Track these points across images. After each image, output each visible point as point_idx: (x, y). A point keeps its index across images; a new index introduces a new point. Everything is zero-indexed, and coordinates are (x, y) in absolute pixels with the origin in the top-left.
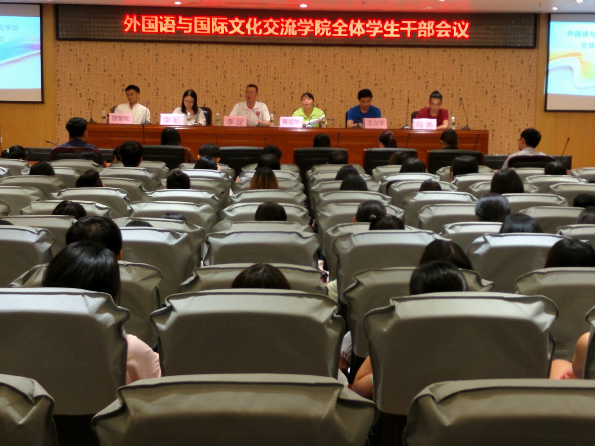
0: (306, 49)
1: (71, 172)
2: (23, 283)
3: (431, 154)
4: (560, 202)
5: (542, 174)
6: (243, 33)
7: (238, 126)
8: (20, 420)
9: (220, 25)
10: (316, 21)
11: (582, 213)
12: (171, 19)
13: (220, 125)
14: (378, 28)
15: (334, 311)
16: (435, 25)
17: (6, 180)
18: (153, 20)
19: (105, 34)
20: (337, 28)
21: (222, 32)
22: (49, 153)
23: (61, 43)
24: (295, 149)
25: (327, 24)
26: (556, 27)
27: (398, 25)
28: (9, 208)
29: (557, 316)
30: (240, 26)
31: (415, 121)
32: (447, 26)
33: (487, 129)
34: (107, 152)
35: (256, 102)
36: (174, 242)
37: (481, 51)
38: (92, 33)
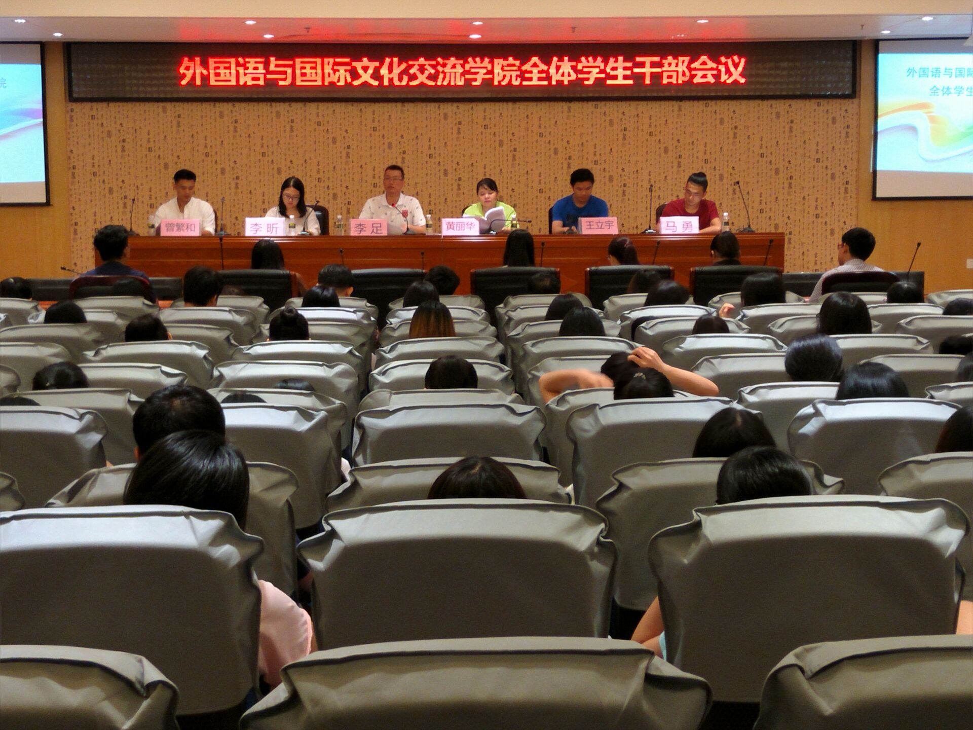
0: (480, 107)
1: (109, 318)
2: (69, 500)
3: (696, 273)
4: (920, 347)
5: (884, 302)
6: (376, 83)
7: (373, 234)
8: (123, 724)
9: (338, 71)
10: (496, 61)
11: (961, 363)
12: (256, 62)
13: (343, 234)
14: (597, 70)
15: (601, 532)
16: (691, 62)
17: (6, 332)
18: (227, 65)
19: (149, 89)
20: (531, 72)
21: (342, 83)
22: (67, 287)
23: (77, 107)
24: (473, 270)
25: (514, 65)
26: (887, 62)
27: (629, 65)
28: (18, 379)
29: (967, 531)
30: (370, 71)
31: (663, 220)
32: (711, 64)
33: (780, 231)
34: (163, 282)
35: (402, 195)
36: (304, 426)
37: (766, 104)
38: (128, 88)
